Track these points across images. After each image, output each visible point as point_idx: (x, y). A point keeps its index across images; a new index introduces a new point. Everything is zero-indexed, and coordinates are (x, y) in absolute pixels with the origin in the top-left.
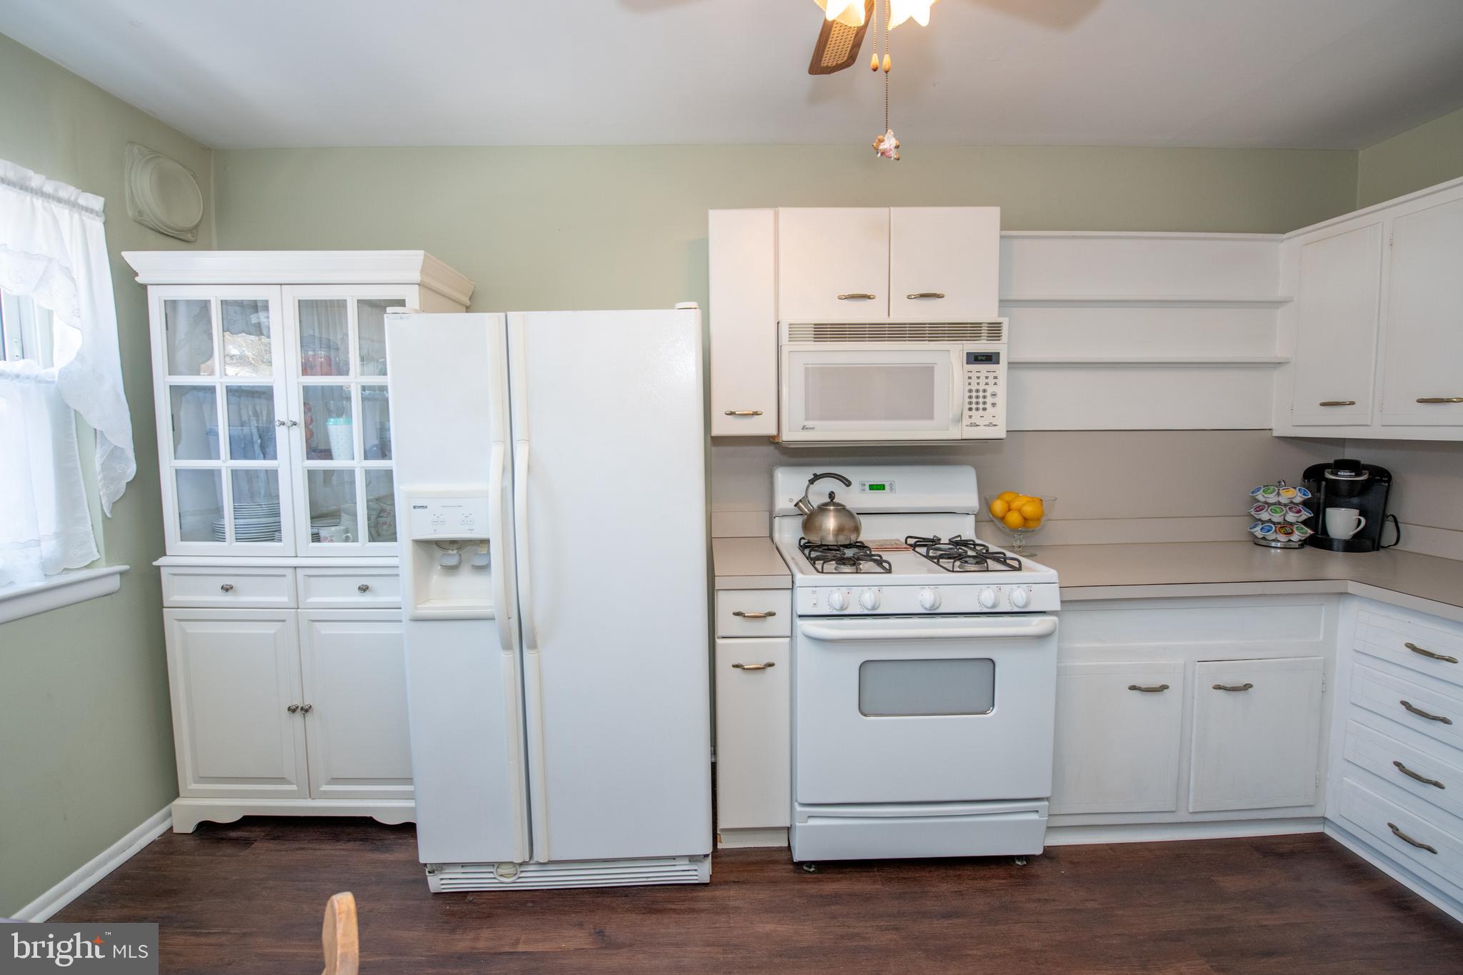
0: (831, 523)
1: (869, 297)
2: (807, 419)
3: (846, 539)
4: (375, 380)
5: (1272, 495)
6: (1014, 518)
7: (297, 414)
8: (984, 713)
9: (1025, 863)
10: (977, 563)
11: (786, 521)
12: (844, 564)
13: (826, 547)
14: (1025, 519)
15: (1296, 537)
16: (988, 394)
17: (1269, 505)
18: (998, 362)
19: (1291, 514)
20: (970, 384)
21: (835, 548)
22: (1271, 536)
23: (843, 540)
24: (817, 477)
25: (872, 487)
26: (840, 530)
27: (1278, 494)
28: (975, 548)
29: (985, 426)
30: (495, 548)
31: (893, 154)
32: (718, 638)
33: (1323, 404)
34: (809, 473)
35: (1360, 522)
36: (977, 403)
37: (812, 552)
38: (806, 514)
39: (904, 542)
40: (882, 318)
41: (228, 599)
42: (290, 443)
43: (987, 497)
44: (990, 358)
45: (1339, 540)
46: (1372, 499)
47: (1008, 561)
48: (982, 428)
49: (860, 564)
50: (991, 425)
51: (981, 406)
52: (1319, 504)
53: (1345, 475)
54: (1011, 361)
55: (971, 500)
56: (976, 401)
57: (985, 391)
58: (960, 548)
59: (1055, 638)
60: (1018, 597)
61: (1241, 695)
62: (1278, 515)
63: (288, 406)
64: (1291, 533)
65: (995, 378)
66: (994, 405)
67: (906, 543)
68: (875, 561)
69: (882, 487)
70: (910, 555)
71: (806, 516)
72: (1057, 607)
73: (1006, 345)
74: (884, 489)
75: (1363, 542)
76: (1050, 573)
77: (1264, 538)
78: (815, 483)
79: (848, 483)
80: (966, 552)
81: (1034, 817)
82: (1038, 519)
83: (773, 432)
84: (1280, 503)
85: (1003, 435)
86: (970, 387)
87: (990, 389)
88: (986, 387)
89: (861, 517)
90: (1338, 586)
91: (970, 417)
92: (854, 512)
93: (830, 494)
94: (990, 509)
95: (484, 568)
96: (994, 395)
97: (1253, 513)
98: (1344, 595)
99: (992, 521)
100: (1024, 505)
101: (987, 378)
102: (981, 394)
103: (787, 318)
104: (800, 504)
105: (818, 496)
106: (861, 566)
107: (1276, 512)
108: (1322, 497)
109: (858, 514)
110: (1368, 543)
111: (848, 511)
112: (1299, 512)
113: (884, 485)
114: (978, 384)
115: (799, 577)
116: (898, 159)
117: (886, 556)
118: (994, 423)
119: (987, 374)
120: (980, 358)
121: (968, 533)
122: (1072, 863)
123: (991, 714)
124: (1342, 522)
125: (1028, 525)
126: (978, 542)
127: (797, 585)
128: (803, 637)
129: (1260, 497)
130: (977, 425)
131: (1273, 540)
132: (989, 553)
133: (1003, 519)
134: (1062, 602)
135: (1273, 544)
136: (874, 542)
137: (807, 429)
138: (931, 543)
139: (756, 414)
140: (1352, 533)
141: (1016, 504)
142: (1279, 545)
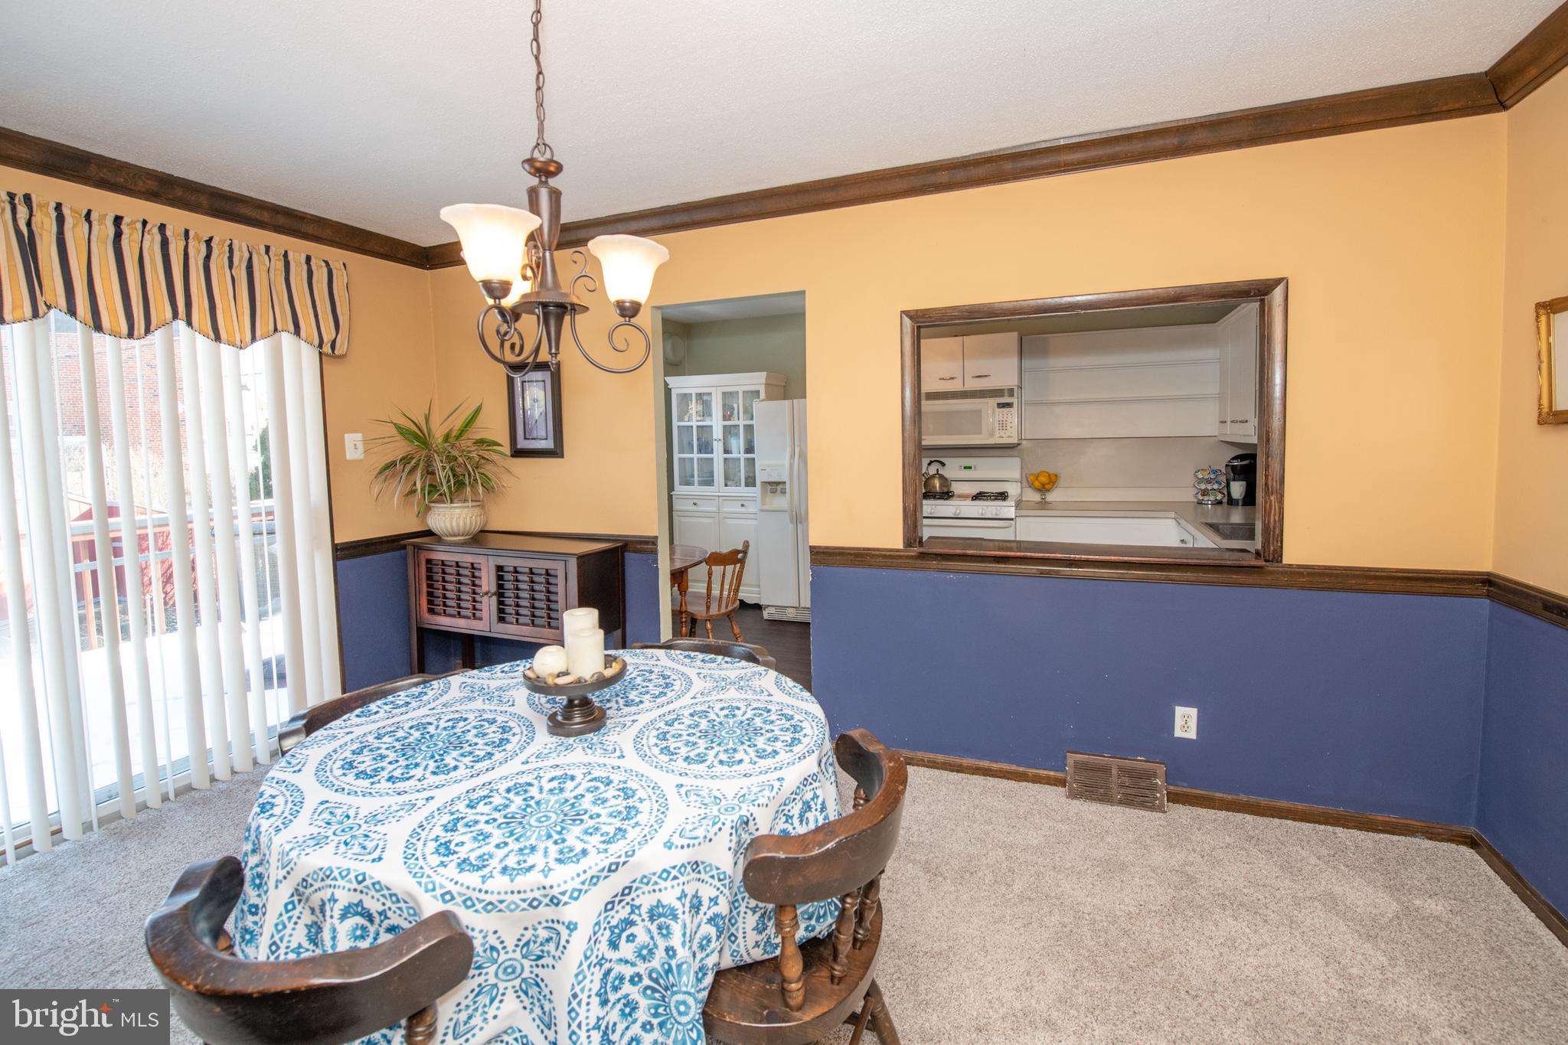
0: (937, 483)
1: (954, 378)
3: (944, 489)
4: (749, 422)
7: (721, 436)
15: (1212, 498)
18: (1012, 407)
24: (931, 462)
25: (966, 468)
26: (941, 486)
29: (1007, 437)
30: (788, 486)
36: (1005, 426)
40: (961, 388)
41: (694, 508)
42: (718, 447)
43: (1024, 472)
44: (1009, 405)
48: (1005, 438)
50: (1009, 437)
51: (1005, 429)
55: (1018, 474)
56: (1002, 426)
57: (1008, 421)
63: (717, 433)
65: (1011, 414)
66: (1012, 427)
74: (971, 469)
79: (943, 464)
82: (1050, 484)
85: (1017, 440)
86: (999, 419)
87: (1010, 420)
88: (1008, 419)
89: (951, 481)
91: (1000, 433)
92: (948, 479)
93: (937, 470)
95: (783, 492)
96: (1012, 422)
97: (1196, 485)
101: (1007, 415)
102: (1006, 422)
104: (924, 474)
108: (1231, 475)
111: (945, 478)
113: (972, 467)
114: (1005, 418)
118: (1013, 435)
119: (1007, 413)
120: (1005, 405)
124: (1237, 489)
130: (1003, 437)
136: (955, 492)
140: (1243, 495)
141: (1039, 477)
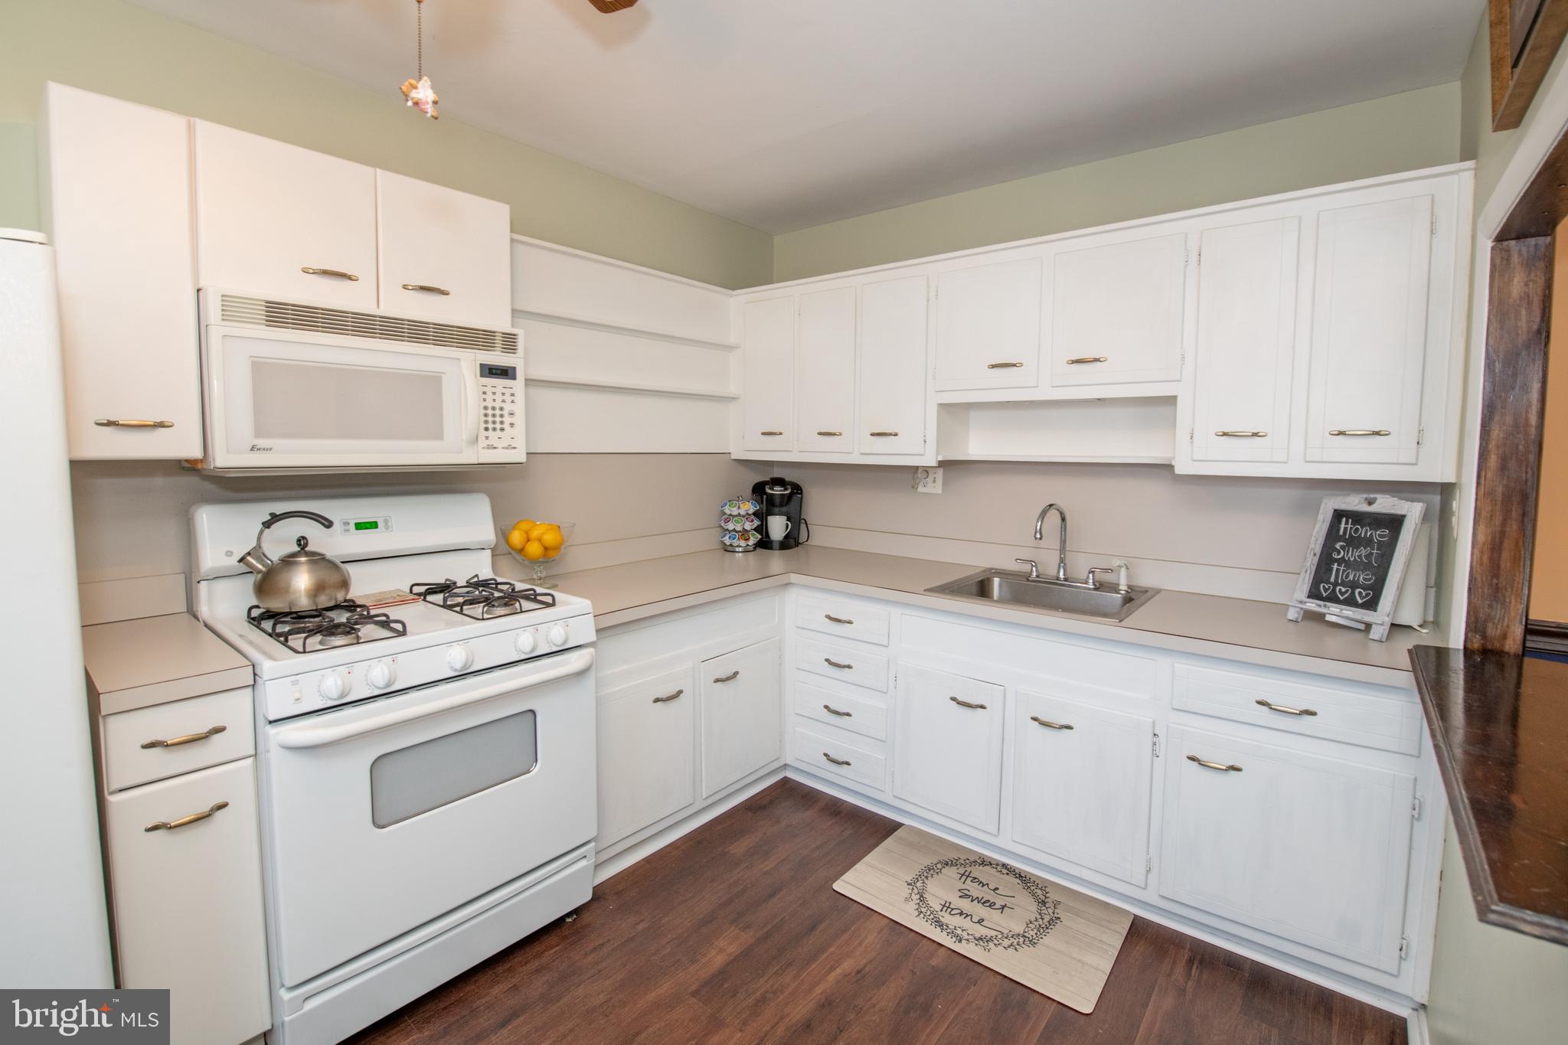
0: (302, 581)
1: (350, 278)
2: (258, 434)
3: (330, 600)
5: (735, 509)
6: (534, 549)
8: (528, 772)
9: (575, 916)
10: (506, 605)
11: (221, 586)
12: (332, 634)
13: (295, 615)
14: (546, 549)
15: (752, 542)
16: (505, 413)
17: (734, 516)
18: (514, 378)
19: (748, 523)
20: (485, 400)
21: (316, 613)
22: (735, 542)
23: (324, 601)
24: (275, 518)
25: (359, 526)
26: (319, 589)
27: (739, 507)
28: (496, 587)
29: (503, 448)
31: (430, 110)
32: (112, 793)
33: (763, 434)
34: (264, 511)
35: (787, 525)
36: (494, 422)
37: (278, 626)
38: (259, 572)
39: (408, 591)
40: (366, 306)
43: (503, 528)
44: (506, 373)
45: (776, 541)
46: (792, 507)
47: (539, 598)
48: (499, 451)
49: (359, 630)
50: (510, 447)
51: (498, 426)
52: (763, 513)
53: (778, 491)
54: (529, 377)
55: (487, 533)
56: (492, 420)
57: (501, 409)
58: (483, 590)
59: (593, 671)
60: (557, 635)
61: (731, 682)
62: (739, 525)
64: (748, 539)
65: (513, 395)
66: (512, 425)
67: (411, 592)
68: (377, 623)
69: (374, 525)
70: (420, 606)
71: (260, 576)
72: (593, 637)
73: (522, 360)
74: (377, 527)
75: (790, 542)
76: (583, 604)
77: (731, 545)
78: (273, 526)
79: (328, 524)
80: (493, 594)
81: (583, 863)
82: (557, 548)
83: (196, 453)
84: (739, 515)
85: (523, 458)
86: (485, 404)
87: (508, 407)
88: (503, 405)
89: (348, 566)
90: (783, 579)
91: (487, 438)
92: (338, 562)
93: (299, 541)
94: (507, 541)
96: (512, 414)
97: (722, 524)
98: (788, 585)
99: (510, 554)
100: (543, 534)
101: (503, 394)
102: (498, 412)
103: (216, 285)
104: (249, 558)
105: (279, 543)
106: (360, 634)
107: (738, 522)
108: (765, 508)
109: (343, 562)
110: (792, 541)
111: (330, 562)
112: (752, 521)
113: (376, 522)
114: (494, 400)
115: (267, 667)
116: (436, 118)
117: (394, 613)
118: (513, 446)
119: (504, 390)
120: (494, 371)
121: (486, 573)
122: (617, 893)
123: (536, 770)
124: (778, 526)
125: (550, 555)
126: (499, 580)
127: (265, 678)
128: (283, 750)
129: (728, 512)
130: (495, 448)
131: (737, 546)
132: (517, 592)
133: (521, 551)
134: (598, 631)
135: (737, 549)
136: (367, 596)
137: (259, 449)
138: (446, 588)
139: (161, 425)
140: (784, 535)
141: (535, 533)
142: (740, 549)
